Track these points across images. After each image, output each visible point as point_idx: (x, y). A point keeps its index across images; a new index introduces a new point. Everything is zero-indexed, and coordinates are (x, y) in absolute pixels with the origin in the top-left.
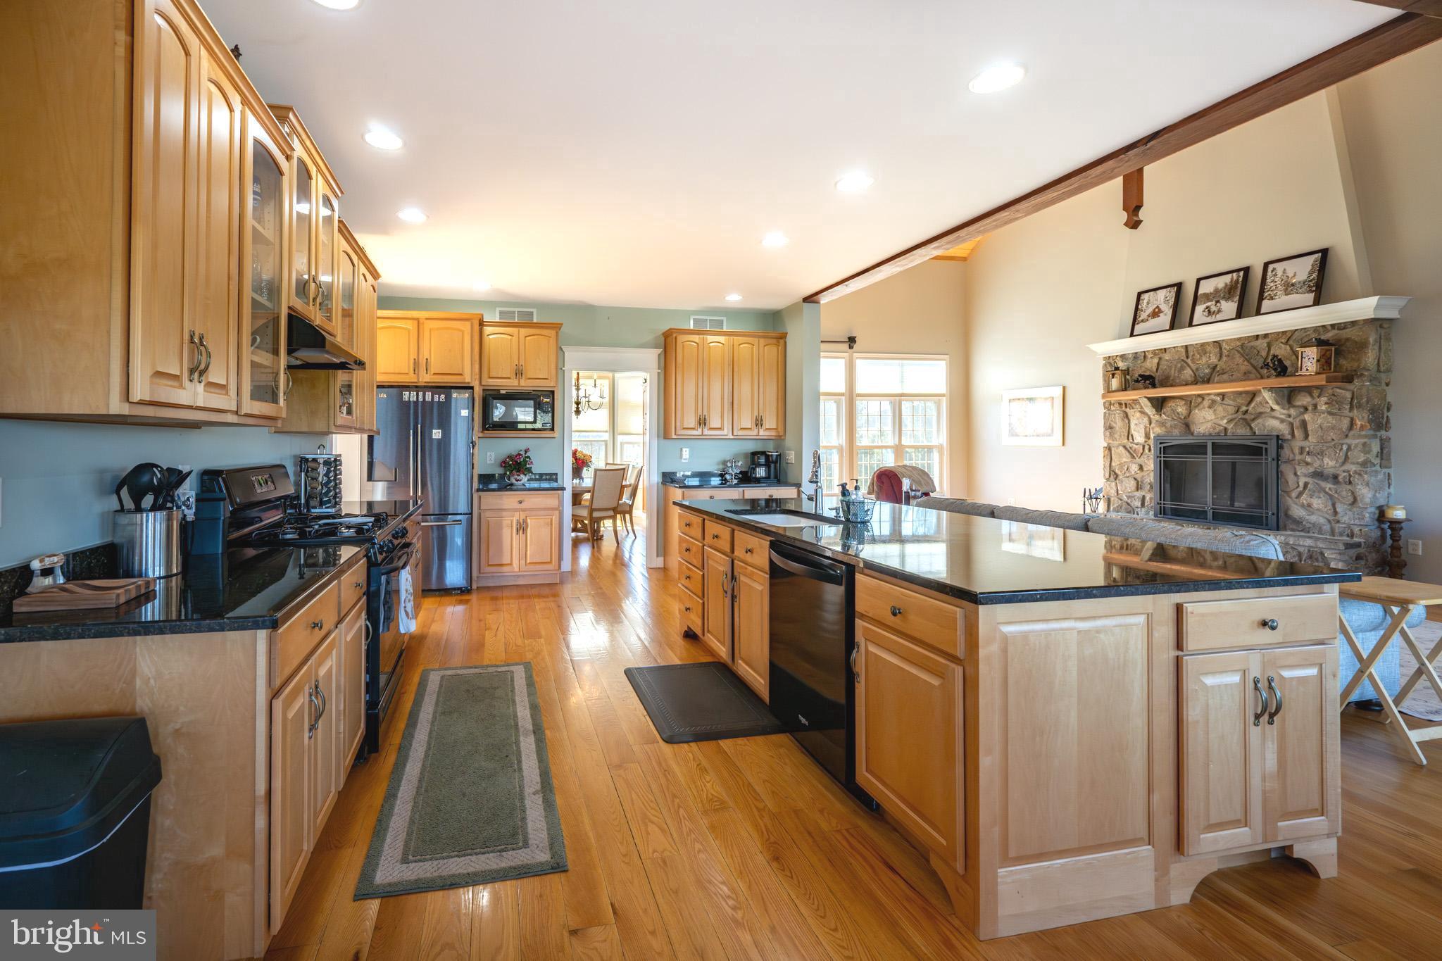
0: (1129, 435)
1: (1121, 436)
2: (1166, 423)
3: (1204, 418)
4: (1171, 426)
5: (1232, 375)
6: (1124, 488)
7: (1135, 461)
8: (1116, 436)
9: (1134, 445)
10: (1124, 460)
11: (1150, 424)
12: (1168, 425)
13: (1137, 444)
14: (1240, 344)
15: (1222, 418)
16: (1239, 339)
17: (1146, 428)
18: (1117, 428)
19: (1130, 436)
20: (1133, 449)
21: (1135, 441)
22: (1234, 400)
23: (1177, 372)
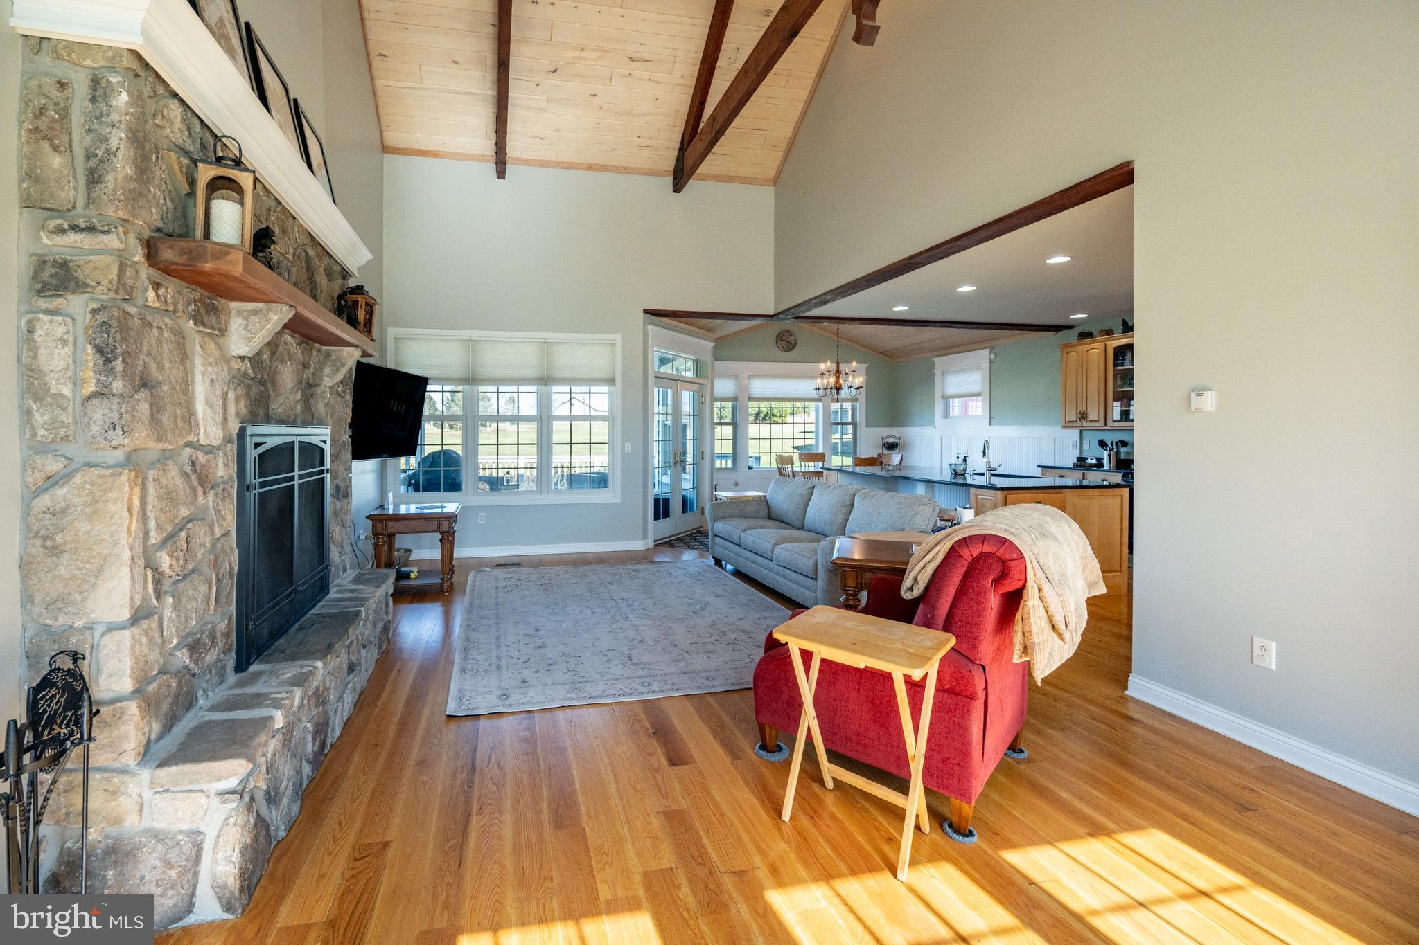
6: (183, 618)
9: (201, 457)
20: (198, 468)
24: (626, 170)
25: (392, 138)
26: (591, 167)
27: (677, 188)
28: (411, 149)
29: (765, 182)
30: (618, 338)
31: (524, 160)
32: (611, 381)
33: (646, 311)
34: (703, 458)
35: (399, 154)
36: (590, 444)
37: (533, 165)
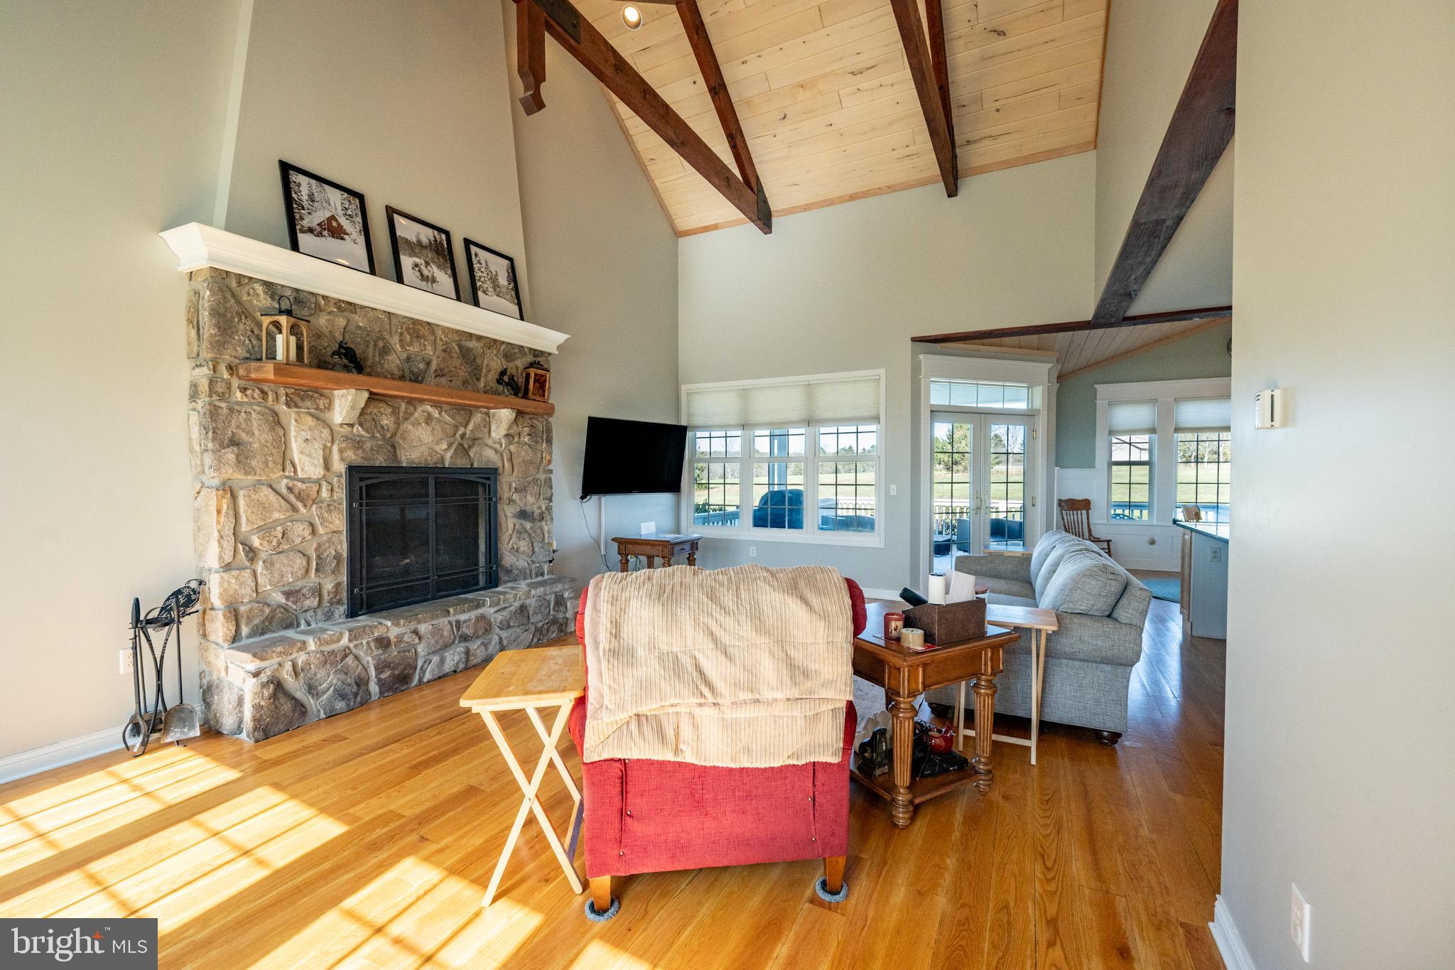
0: (285, 460)
1: (266, 463)
2: (364, 442)
3: (420, 440)
4: (372, 449)
5: (451, 381)
6: (276, 575)
7: (296, 516)
8: (254, 463)
9: (299, 484)
10: (276, 515)
11: (333, 441)
12: (368, 445)
13: (303, 481)
14: (457, 339)
15: (439, 442)
16: (458, 332)
17: (325, 448)
18: (256, 445)
19: (288, 462)
20: (296, 491)
21: (300, 475)
22: (453, 418)
23: (377, 354)
24: (891, 189)
25: (682, 224)
26: (852, 197)
27: (952, 192)
28: (696, 229)
29: (1081, 148)
30: (882, 371)
31: (787, 209)
32: (876, 419)
33: (914, 340)
34: (1033, 505)
35: (689, 235)
36: (856, 485)
37: (796, 212)
